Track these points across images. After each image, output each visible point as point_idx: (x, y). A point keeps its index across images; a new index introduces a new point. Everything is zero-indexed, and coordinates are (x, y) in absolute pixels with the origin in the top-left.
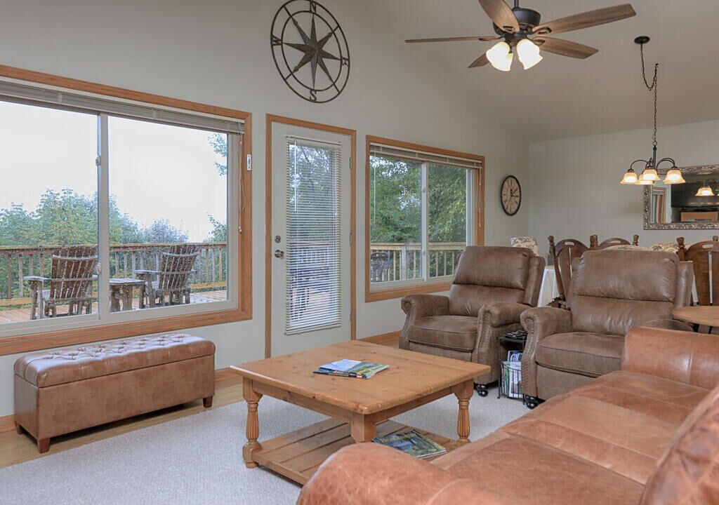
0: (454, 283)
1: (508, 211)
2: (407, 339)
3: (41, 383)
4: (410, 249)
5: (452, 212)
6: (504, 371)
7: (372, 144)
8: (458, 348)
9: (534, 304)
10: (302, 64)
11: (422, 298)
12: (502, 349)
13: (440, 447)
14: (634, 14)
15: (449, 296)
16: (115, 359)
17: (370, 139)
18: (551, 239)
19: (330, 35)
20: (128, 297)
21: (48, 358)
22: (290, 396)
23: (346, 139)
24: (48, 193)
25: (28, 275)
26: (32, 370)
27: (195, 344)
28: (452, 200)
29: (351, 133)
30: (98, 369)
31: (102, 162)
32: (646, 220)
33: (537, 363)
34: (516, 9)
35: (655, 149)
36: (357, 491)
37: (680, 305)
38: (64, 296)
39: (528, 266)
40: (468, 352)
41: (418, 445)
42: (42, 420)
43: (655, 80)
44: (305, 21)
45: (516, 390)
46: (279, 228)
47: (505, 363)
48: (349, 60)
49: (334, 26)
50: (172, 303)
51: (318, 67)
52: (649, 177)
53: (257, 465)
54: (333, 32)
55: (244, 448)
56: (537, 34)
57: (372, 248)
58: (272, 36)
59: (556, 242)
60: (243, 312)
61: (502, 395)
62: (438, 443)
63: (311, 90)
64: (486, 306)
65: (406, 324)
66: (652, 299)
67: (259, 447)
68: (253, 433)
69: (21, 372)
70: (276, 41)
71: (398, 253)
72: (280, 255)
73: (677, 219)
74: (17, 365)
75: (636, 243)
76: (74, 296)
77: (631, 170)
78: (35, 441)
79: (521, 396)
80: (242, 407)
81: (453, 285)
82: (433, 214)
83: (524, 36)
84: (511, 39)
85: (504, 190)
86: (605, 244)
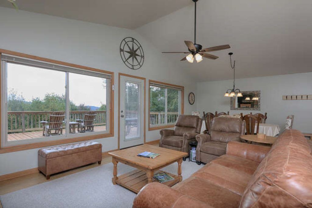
0: (176, 126)
1: (191, 103)
2: (161, 143)
3: (47, 158)
4: (162, 114)
5: (174, 102)
6: (191, 153)
7: (150, 82)
8: (177, 146)
9: (199, 133)
10: (129, 57)
11: (166, 131)
12: (190, 146)
13: (172, 178)
14: (230, 47)
15: (174, 130)
16: (71, 150)
17: (150, 81)
18: (204, 113)
19: (138, 49)
20: (74, 128)
21: (49, 150)
22: (127, 163)
23: (143, 81)
24: (48, 94)
25: (42, 121)
26: (44, 153)
27: (96, 145)
28: (174, 98)
29: (144, 79)
30: (65, 153)
31: (67, 87)
32: (231, 107)
33: (201, 151)
34: (195, 44)
35: (234, 86)
36: (153, 199)
37: (242, 134)
38: (53, 128)
39: (198, 121)
40: (180, 147)
41: (166, 177)
42: (47, 169)
43: (234, 65)
44: (130, 44)
45: (194, 159)
46: (123, 108)
47: (191, 151)
48: (144, 56)
49: (139, 46)
50: (88, 130)
51: (135, 59)
52: (232, 95)
53: (117, 184)
54: (139, 48)
55: (113, 178)
56: (201, 52)
57: (150, 113)
58: (120, 49)
59: (205, 113)
60: (111, 134)
61: (190, 160)
62: (172, 176)
63: (133, 65)
64: (185, 134)
65: (161, 138)
66: (234, 132)
67: (117, 178)
68: (115, 174)
69: (41, 154)
70: (121, 50)
71: (158, 115)
72: (122, 116)
73: (239, 106)
74: (39, 151)
75: (228, 114)
76: (57, 128)
77: (227, 92)
78: (45, 176)
79: (196, 161)
80: (111, 164)
81: (175, 127)
82: (168, 102)
83: (197, 52)
84: (194, 53)
85: (190, 97)
86: (220, 114)
